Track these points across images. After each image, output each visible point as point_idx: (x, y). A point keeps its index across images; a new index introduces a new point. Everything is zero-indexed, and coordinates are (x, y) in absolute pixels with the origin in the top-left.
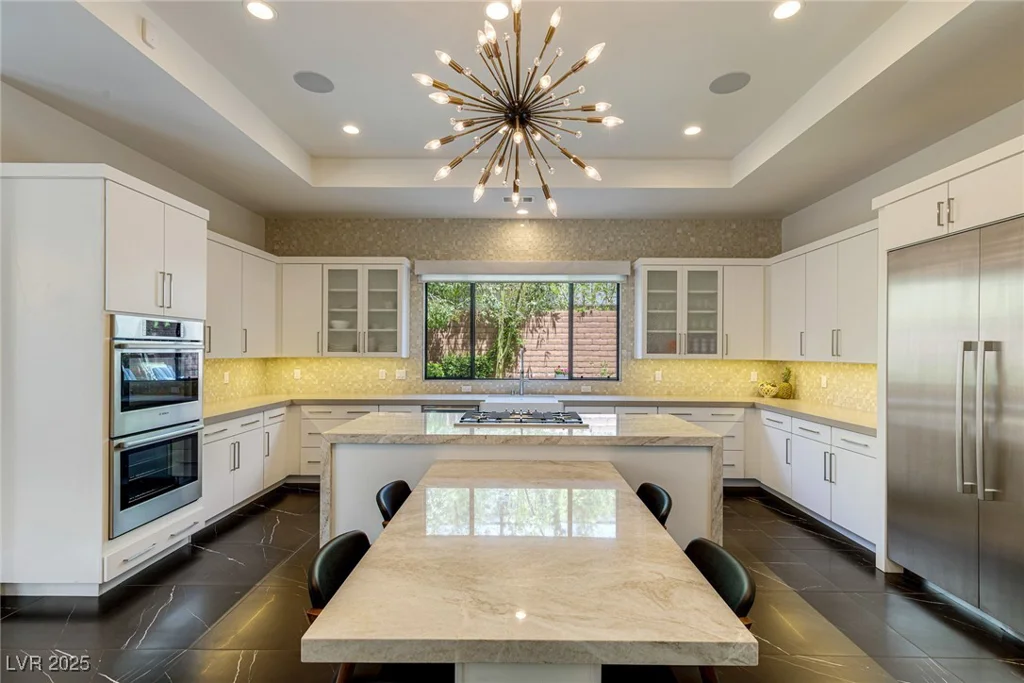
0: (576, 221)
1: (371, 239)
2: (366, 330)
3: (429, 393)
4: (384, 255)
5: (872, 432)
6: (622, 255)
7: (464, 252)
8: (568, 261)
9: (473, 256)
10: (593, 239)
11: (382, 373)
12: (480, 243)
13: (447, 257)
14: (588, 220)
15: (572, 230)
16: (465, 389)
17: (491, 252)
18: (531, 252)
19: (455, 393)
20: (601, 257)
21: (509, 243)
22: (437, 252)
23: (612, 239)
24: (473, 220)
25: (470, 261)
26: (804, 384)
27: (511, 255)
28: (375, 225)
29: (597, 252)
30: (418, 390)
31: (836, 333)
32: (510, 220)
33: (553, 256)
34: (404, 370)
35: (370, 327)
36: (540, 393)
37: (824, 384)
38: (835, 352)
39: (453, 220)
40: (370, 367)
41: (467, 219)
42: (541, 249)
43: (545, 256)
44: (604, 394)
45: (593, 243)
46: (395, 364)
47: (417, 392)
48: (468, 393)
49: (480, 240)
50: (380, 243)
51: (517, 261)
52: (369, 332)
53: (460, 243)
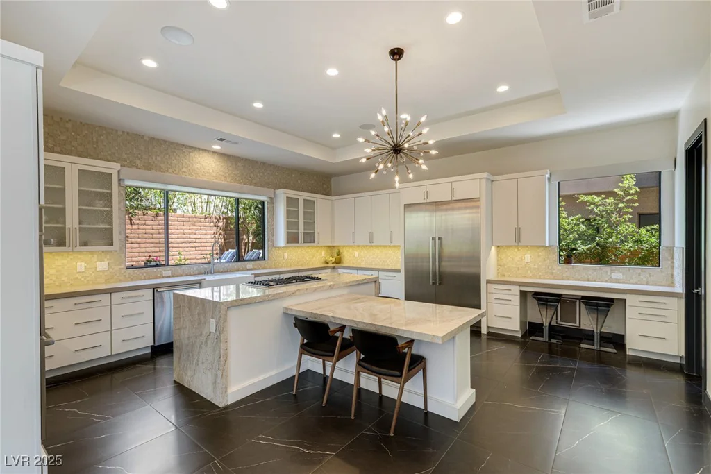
0: (242, 159)
1: (63, 138)
2: (77, 225)
3: (132, 280)
4: (80, 156)
5: (399, 271)
6: (267, 185)
7: (162, 166)
8: (238, 185)
9: (171, 171)
10: (252, 173)
11: (81, 266)
12: (175, 162)
13: (147, 167)
14: (249, 160)
15: (239, 164)
16: (165, 274)
17: (185, 170)
18: (214, 174)
19: (156, 278)
20: (256, 185)
21: (198, 166)
22: (138, 162)
23: (261, 174)
24: (171, 143)
25: (167, 174)
26: (346, 256)
27: (201, 175)
28: (69, 125)
29: (254, 181)
30: (121, 278)
31: (371, 233)
32: (199, 149)
33: (228, 180)
34: (107, 263)
35: (80, 223)
36: (222, 272)
37: (357, 255)
38: (371, 241)
39: (152, 139)
40: (65, 262)
41: (165, 141)
42: (221, 173)
43: (223, 179)
44: (259, 269)
45: (252, 175)
46: (96, 256)
47: (120, 280)
48: (169, 277)
49: (176, 159)
50: (75, 144)
51: (205, 179)
52: (80, 228)
53: (159, 158)
